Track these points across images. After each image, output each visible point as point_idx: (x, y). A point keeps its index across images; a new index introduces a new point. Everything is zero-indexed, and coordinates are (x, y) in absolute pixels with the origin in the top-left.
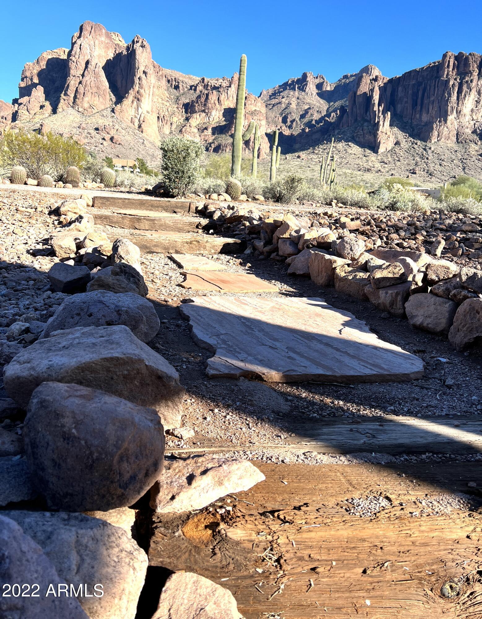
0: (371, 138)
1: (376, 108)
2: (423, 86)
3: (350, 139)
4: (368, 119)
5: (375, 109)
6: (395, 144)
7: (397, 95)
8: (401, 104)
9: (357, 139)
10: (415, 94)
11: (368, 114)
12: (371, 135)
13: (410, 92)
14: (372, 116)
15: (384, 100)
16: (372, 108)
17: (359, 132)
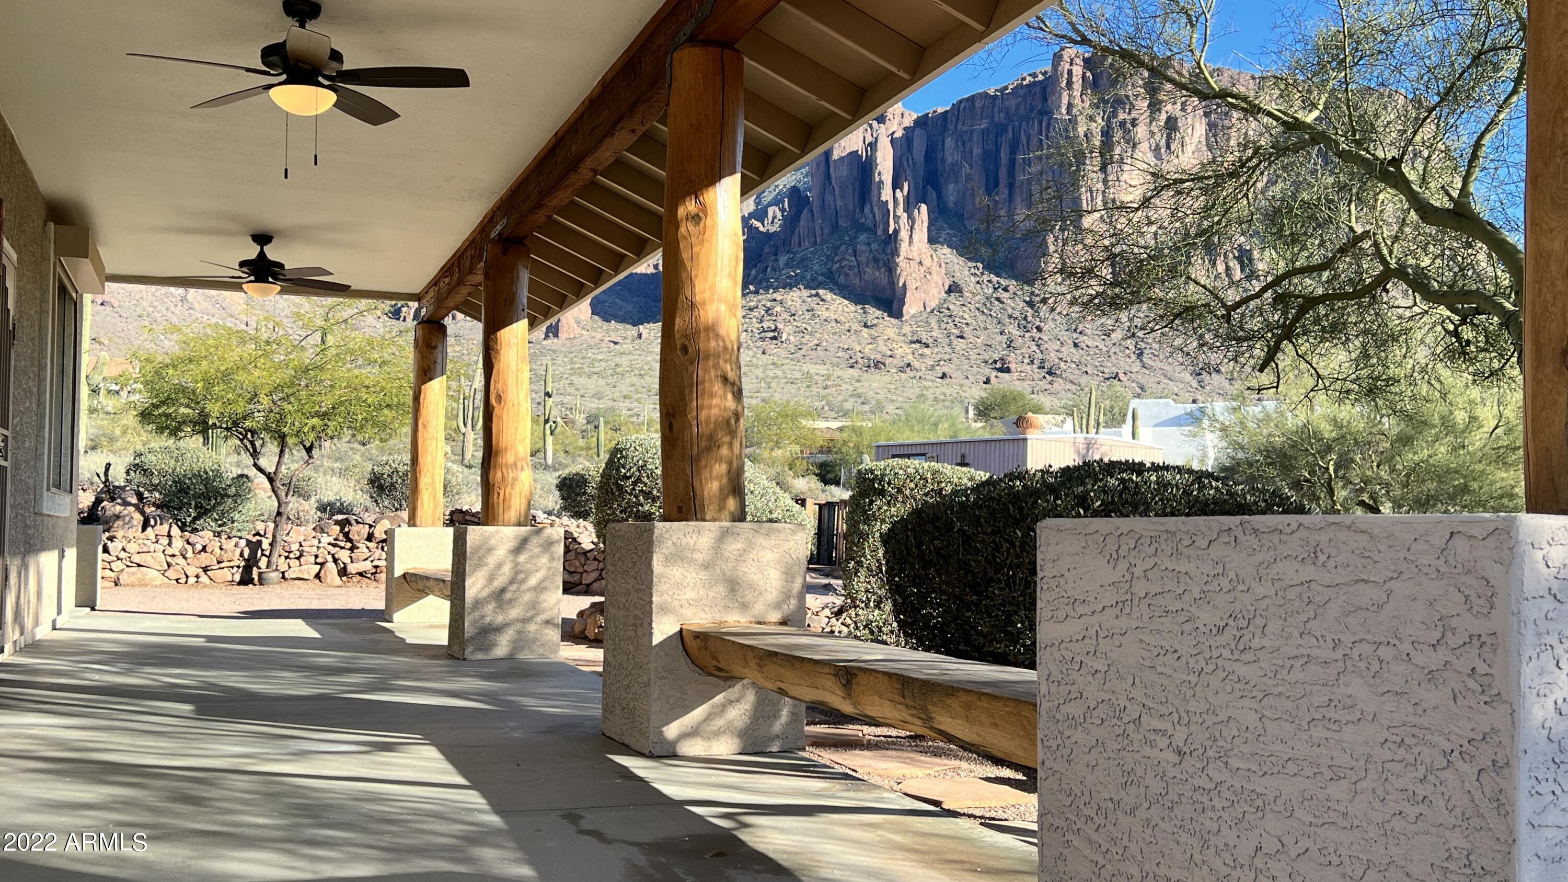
0: (880, 275)
1: (887, 194)
2: (1010, 135)
3: (820, 278)
4: (869, 223)
5: (883, 198)
6: (949, 291)
7: (943, 160)
8: (957, 182)
9: (842, 280)
10: (990, 158)
11: (867, 210)
12: (879, 269)
13: (977, 151)
14: (878, 217)
15: (908, 171)
16: (875, 192)
17: (844, 259)
